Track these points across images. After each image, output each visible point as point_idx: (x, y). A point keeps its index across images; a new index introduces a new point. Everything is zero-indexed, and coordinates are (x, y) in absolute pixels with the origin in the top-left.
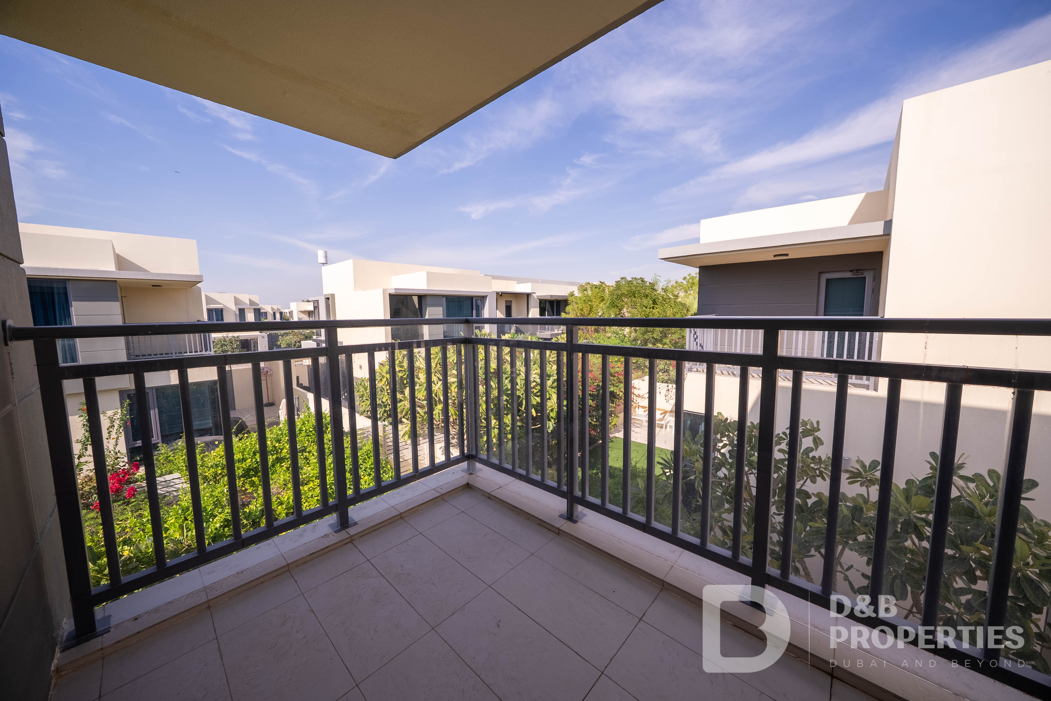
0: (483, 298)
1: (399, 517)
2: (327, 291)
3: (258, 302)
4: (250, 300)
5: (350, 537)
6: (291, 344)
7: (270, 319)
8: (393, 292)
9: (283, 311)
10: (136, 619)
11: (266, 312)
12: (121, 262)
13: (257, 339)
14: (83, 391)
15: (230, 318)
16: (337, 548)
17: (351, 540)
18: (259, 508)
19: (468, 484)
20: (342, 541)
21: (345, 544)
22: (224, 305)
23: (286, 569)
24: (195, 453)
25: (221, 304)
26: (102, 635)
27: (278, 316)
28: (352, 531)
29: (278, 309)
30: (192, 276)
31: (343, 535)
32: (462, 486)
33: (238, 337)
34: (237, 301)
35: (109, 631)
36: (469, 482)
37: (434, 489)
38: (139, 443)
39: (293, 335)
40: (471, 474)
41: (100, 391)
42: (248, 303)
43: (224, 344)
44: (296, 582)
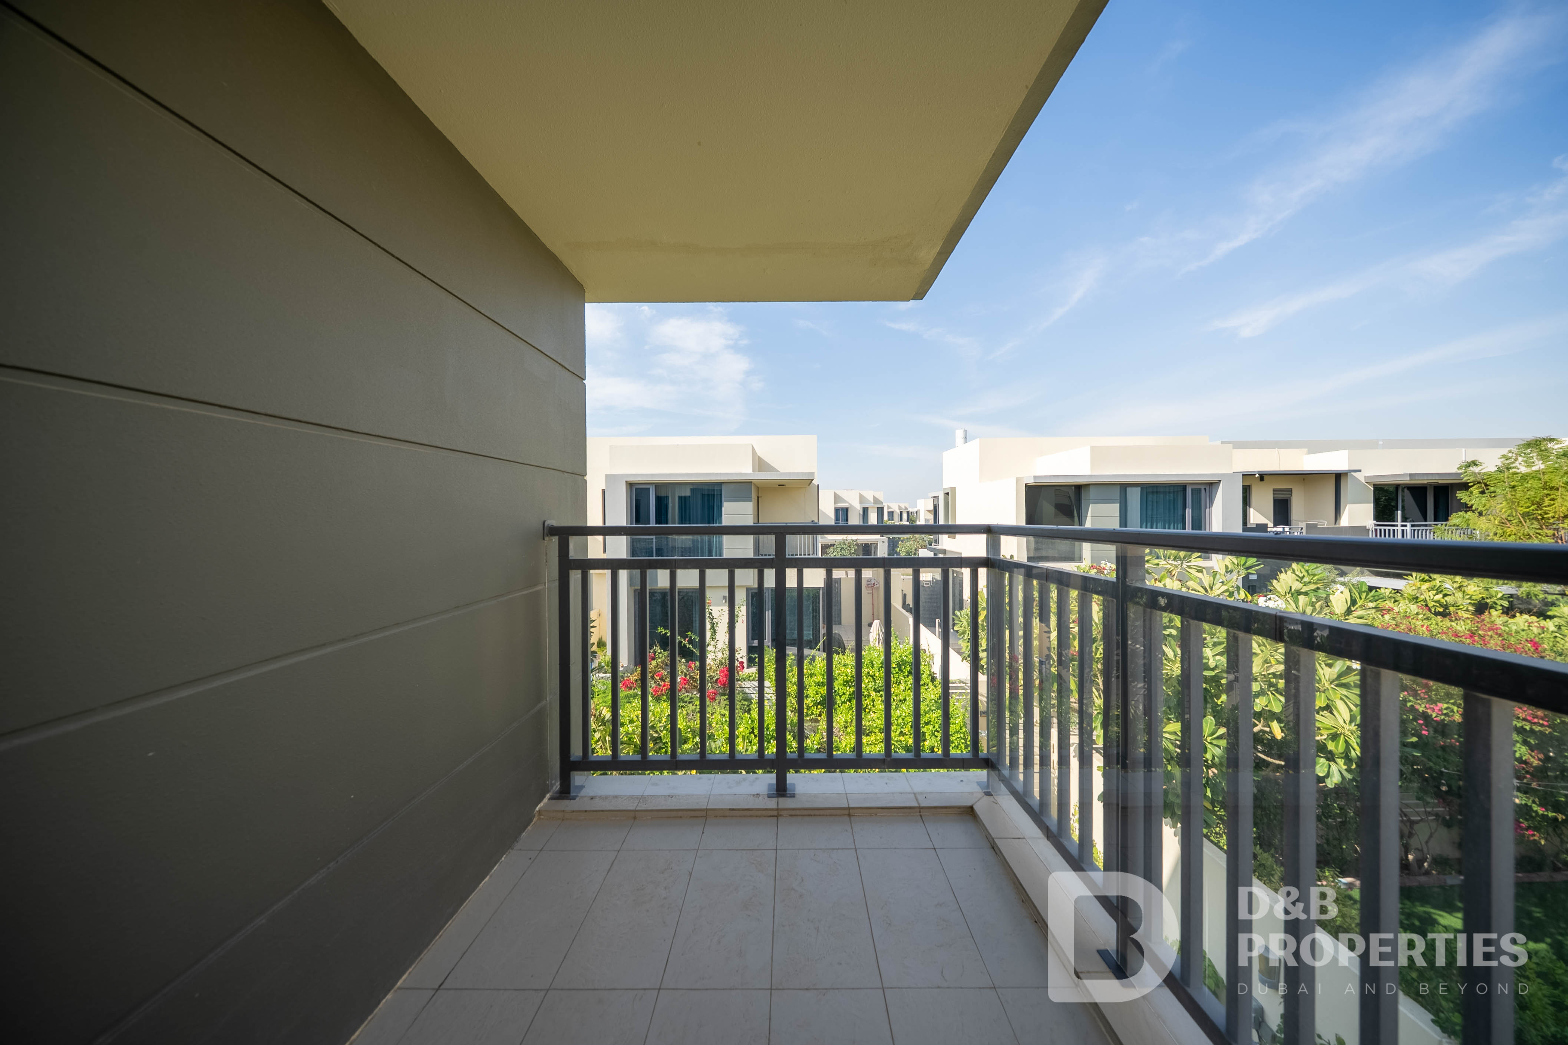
0: (1211, 486)
1: (846, 812)
2: (947, 485)
3: (882, 500)
4: (874, 497)
5: (777, 809)
6: (911, 552)
7: (896, 522)
8: (1031, 481)
9: (911, 510)
10: (592, 799)
11: (893, 512)
12: (760, 464)
13: (877, 544)
14: (727, 585)
15: (854, 520)
16: (760, 816)
17: (777, 814)
18: (816, 747)
19: (971, 808)
20: (766, 809)
21: (771, 816)
22: (849, 504)
23: (704, 813)
24: (786, 664)
25: (847, 503)
26: (571, 799)
27: (905, 516)
28: (786, 803)
29: (906, 508)
30: (805, 473)
31: (772, 803)
32: (959, 807)
33: (856, 540)
34: (862, 499)
35: (575, 799)
36: (974, 807)
37: (914, 794)
38: (756, 643)
39: (914, 541)
40: (988, 794)
41: (738, 586)
42: (873, 501)
43: (843, 548)
44: (703, 833)
